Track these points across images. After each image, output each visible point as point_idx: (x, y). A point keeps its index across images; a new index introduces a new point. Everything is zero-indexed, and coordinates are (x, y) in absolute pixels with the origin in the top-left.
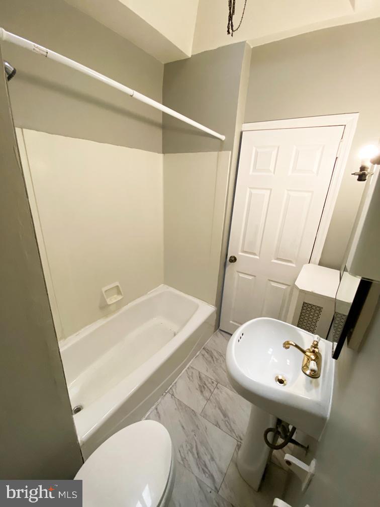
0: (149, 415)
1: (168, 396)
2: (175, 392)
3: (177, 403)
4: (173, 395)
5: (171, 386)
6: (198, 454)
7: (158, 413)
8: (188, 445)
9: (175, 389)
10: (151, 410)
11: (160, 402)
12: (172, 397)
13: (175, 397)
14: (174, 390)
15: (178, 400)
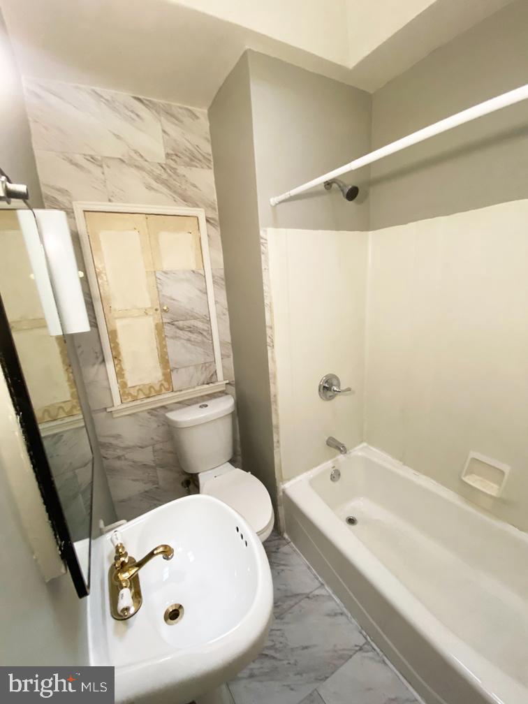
0: (335, 601)
1: (361, 641)
2: (366, 654)
3: (346, 652)
4: (361, 649)
5: (378, 650)
6: (266, 655)
7: (336, 615)
8: (281, 645)
9: (371, 658)
10: (342, 605)
11: (351, 622)
12: (356, 646)
13: (357, 651)
14: (370, 654)
15: (351, 657)
